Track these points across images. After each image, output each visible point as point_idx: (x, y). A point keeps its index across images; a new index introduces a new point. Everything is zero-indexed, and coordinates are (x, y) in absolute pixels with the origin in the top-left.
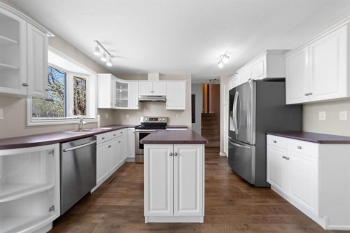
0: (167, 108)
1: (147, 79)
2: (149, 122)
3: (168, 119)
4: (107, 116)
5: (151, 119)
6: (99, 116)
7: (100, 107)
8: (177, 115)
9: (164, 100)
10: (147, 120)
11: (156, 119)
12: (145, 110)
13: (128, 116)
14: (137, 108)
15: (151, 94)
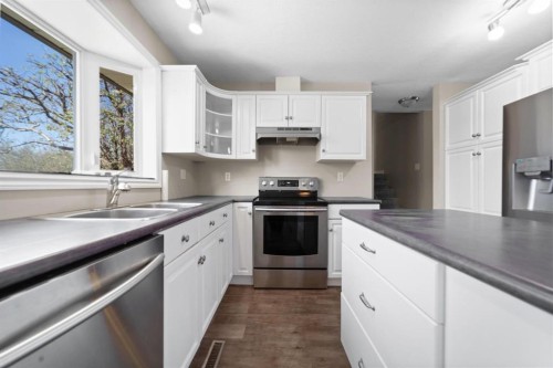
0: (322, 156)
1: (274, 89)
2: (277, 188)
3: (318, 182)
4: (183, 174)
5: (282, 182)
6: (166, 173)
7: (168, 151)
8: (340, 174)
9: (317, 136)
10: (272, 186)
11: (295, 183)
12: (267, 161)
13: (228, 176)
14: (253, 156)
15: (284, 124)
